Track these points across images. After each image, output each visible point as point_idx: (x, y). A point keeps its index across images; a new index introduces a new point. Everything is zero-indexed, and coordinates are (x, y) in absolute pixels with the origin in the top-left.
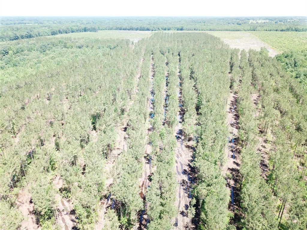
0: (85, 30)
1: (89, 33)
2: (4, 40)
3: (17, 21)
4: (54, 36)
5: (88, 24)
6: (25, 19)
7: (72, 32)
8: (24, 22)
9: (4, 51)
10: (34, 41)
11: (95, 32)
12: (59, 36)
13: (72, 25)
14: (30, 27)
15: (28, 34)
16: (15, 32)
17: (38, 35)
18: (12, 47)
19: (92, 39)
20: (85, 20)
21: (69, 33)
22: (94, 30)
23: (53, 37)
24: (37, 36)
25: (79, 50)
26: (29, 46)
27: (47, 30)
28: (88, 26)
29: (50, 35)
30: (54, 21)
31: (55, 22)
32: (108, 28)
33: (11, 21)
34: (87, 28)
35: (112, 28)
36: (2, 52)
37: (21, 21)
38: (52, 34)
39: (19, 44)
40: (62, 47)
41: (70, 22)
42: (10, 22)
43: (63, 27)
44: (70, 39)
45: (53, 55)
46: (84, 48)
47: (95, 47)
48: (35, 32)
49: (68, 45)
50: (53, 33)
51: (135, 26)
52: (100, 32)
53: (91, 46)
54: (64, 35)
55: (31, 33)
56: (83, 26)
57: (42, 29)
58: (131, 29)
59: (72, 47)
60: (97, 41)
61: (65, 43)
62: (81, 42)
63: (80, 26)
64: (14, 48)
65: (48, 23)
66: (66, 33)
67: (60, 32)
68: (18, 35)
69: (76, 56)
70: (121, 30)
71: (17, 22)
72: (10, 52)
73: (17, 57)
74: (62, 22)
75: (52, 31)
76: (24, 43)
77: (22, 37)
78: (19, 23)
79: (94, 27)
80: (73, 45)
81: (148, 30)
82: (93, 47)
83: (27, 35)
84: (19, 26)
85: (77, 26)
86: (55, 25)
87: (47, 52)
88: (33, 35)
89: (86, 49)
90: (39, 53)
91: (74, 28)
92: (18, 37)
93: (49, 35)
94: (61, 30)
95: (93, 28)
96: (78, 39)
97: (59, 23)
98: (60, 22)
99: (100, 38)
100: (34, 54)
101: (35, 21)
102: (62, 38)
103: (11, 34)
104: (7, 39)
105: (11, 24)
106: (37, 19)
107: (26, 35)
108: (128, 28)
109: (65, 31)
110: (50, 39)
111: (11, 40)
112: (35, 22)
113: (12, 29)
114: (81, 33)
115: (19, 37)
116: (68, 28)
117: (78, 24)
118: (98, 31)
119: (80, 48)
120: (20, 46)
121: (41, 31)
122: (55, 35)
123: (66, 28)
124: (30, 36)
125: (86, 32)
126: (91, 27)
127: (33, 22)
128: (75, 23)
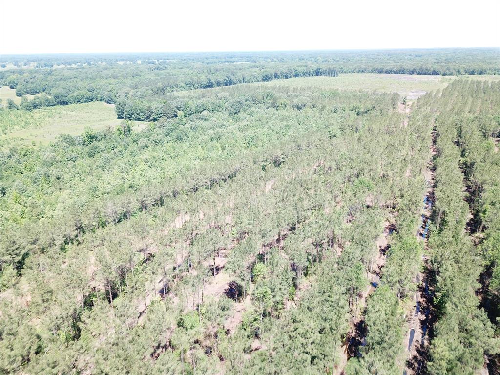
0: (318, 73)
1: (323, 77)
4: (266, 82)
5: (323, 64)
6: (235, 55)
7: (296, 76)
10: (227, 94)
11: (335, 76)
12: (272, 83)
13: (298, 65)
14: (235, 68)
15: (227, 79)
17: (242, 80)
20: (320, 56)
21: (291, 77)
22: (332, 73)
23: (260, 86)
24: (240, 83)
25: (297, 112)
27: (256, 72)
28: (324, 67)
29: (260, 81)
30: (275, 57)
31: (275, 59)
32: (357, 70)
34: (321, 70)
35: (365, 69)
38: (264, 80)
40: (269, 105)
41: (298, 59)
42: (215, 60)
43: (282, 68)
44: (286, 90)
46: (307, 109)
47: (327, 108)
48: (239, 75)
49: (279, 104)
50: (266, 78)
51: (408, 66)
52: (342, 77)
53: (320, 106)
54: (281, 82)
55: (232, 77)
56: (315, 67)
57: (250, 71)
58: (402, 71)
59: (286, 106)
60: (334, 95)
61: (275, 99)
63: (311, 65)
65: (263, 61)
66: (286, 77)
67: (277, 76)
68: (213, 81)
70: (381, 73)
72: (181, 113)
73: (190, 121)
74: (285, 59)
75: (264, 74)
77: (219, 84)
79: (334, 68)
80: (288, 101)
81: (435, 73)
82: (323, 107)
83: (225, 81)
85: (306, 66)
86: (273, 64)
87: (241, 115)
88: (235, 81)
91: (300, 70)
92: (212, 83)
93: (258, 81)
94: (279, 73)
95: (332, 69)
96: (301, 89)
97: (281, 60)
102: (274, 88)
104: (196, 86)
106: (252, 55)
108: (395, 69)
109: (284, 74)
111: (201, 88)
112: (247, 59)
114: (310, 77)
116: (290, 70)
117: (309, 63)
118: (339, 75)
119: (299, 108)
121: (247, 74)
122: (268, 81)
123: (287, 69)
124: (230, 83)
125: (319, 77)
126: (329, 68)
127: (244, 60)
128: (304, 61)
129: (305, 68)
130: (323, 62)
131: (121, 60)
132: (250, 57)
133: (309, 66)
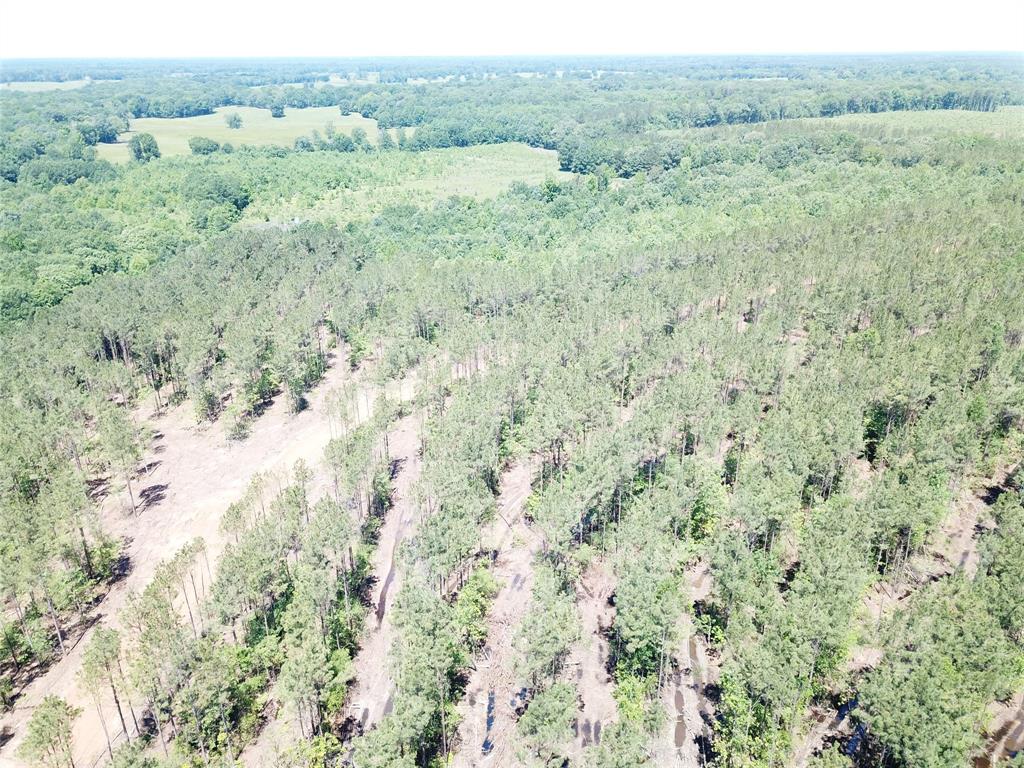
0: (947, 103)
1: (958, 112)
2: (680, 124)
3: (732, 68)
4: (827, 119)
5: (964, 83)
6: (754, 63)
7: (895, 108)
8: (749, 72)
9: (670, 155)
10: (762, 134)
11: (987, 110)
12: (844, 120)
13: (903, 84)
14: (762, 88)
15: (749, 110)
16: (714, 103)
17: (778, 113)
18: (693, 146)
19: (963, 134)
20: (956, 67)
21: (883, 110)
22: (983, 102)
23: (823, 123)
24: (773, 118)
25: (902, 170)
26: (743, 147)
27: (811, 98)
28: (964, 89)
29: (816, 117)
30: (846, 68)
31: (847, 72)
33: (714, 68)
34: (956, 97)
36: (664, 158)
37: (743, 68)
38: (824, 114)
39: (715, 138)
40: (845, 156)
41: (899, 73)
42: (712, 72)
43: (869, 91)
44: (880, 133)
45: (803, 182)
46: (923, 165)
47: (966, 165)
48: (774, 103)
49: (865, 154)
50: (829, 111)
52: (1004, 111)
53: (951, 163)
54: (864, 118)
55: (760, 107)
56: (942, 89)
57: (796, 96)
59: (878, 160)
60: (983, 144)
61: (859, 146)
62: (919, 145)
63: (932, 86)
64: (700, 148)
65: (820, 76)
66: (874, 110)
67: (853, 107)
68: (721, 112)
69: (885, 192)
71: (731, 72)
72: (686, 161)
73: (700, 176)
74: (868, 71)
75: (826, 103)
76: (730, 137)
77: (731, 119)
78: (734, 76)
79: (988, 91)
80: (884, 151)
82: (958, 164)
83: (745, 114)
84: (729, 84)
85: (921, 88)
86: (843, 82)
87: (791, 169)
88: (764, 113)
89: (929, 171)
90: (764, 169)
91: (907, 94)
92: (718, 116)
93: (812, 116)
94: (859, 102)
95: (983, 95)
96: (909, 131)
97: (859, 75)
98: (862, 74)
99: (997, 136)
100: (750, 171)
101: (784, 69)
102: (853, 127)
103: (703, 108)
104: (688, 121)
105: (712, 78)
106: (791, 64)
107: (743, 111)
109: (869, 104)
110: (812, 129)
111: (697, 125)
112: (782, 72)
113: (709, 94)
114: (929, 112)
115: (722, 116)
116: (885, 94)
117: (928, 81)
118: (999, 107)
119: (905, 164)
120: (718, 144)
121: (790, 101)
122: (832, 116)
123: (876, 93)
124: (752, 117)
125: (949, 111)
126: (976, 93)
127: (776, 73)
128: (916, 77)
129: (919, 92)
130: (962, 79)
131: (523, 71)
132: (788, 66)
133: (928, 88)
